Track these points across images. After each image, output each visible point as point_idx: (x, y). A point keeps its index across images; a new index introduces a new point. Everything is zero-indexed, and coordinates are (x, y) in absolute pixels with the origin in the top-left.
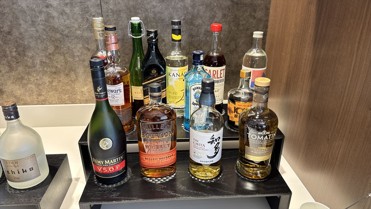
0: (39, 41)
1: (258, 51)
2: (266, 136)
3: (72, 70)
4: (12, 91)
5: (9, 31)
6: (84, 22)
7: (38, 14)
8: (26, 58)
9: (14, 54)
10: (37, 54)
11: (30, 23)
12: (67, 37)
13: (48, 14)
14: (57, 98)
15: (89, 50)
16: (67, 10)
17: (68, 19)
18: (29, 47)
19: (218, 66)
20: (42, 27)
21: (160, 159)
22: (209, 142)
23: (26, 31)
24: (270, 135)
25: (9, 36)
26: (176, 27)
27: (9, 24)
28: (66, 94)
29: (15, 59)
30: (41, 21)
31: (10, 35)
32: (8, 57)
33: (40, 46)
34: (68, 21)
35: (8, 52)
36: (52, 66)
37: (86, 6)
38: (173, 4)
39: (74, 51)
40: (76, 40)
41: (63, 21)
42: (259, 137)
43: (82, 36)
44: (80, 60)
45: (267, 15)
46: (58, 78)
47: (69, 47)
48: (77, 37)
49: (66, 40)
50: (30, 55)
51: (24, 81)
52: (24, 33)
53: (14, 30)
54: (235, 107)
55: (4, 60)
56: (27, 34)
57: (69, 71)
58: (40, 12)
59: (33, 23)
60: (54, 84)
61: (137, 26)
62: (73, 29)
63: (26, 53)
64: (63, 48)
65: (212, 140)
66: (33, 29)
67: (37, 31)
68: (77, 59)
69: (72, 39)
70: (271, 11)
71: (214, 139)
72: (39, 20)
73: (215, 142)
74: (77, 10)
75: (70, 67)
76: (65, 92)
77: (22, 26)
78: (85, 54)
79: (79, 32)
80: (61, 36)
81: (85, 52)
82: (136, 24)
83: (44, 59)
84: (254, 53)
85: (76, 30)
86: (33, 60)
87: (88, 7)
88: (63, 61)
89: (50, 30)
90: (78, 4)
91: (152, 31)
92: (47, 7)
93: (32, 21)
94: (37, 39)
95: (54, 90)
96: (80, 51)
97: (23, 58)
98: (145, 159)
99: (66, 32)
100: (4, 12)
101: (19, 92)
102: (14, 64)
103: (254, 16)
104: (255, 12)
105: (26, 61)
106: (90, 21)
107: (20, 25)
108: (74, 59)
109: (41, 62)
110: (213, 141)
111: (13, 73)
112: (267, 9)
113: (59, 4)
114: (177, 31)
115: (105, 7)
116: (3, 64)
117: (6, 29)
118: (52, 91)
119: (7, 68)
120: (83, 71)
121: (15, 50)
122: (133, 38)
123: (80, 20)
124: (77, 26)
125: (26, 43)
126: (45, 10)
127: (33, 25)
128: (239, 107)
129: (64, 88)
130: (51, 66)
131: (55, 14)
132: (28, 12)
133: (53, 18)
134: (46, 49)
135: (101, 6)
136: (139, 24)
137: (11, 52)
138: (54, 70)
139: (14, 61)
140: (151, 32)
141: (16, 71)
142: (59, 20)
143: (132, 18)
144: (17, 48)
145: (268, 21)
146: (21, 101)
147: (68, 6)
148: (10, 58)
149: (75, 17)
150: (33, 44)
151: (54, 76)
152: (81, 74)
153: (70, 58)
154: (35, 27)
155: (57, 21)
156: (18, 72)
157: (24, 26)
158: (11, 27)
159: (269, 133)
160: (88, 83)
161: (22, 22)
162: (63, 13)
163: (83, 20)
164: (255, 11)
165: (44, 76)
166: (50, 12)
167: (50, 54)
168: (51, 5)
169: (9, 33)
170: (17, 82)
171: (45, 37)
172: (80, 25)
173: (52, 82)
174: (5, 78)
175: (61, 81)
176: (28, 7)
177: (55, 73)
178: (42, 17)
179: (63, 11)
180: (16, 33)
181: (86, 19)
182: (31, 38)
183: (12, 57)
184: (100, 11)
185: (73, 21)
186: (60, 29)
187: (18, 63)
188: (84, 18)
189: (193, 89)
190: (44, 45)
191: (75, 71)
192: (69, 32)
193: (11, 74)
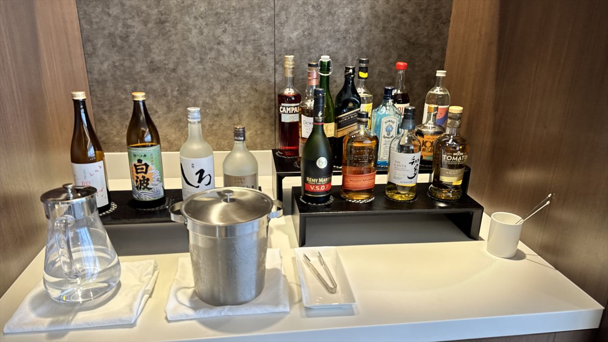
0: (205, 80)
1: (441, 89)
2: (460, 157)
3: (236, 113)
4: (167, 135)
5: (175, 68)
6: (256, 61)
7: (208, 52)
8: (188, 98)
9: (175, 93)
10: (201, 94)
11: (198, 60)
12: (236, 76)
13: (219, 51)
14: (215, 144)
15: (256, 90)
16: (239, 48)
17: (239, 57)
18: (193, 87)
19: (402, 103)
20: (210, 65)
21: (363, 180)
22: (410, 163)
23: (193, 69)
24: (463, 156)
25: (173, 74)
26: (363, 65)
27: (176, 60)
28: (226, 139)
29: (176, 98)
30: (210, 58)
31: (174, 72)
32: (168, 96)
33: (205, 86)
34: (239, 60)
35: (169, 91)
36: (215, 107)
37: (259, 44)
38: (348, 44)
39: (241, 92)
40: (244, 80)
41: (233, 59)
42: (454, 157)
43: (251, 76)
44: (246, 102)
45: (443, 55)
46: (219, 121)
47: (236, 87)
48: (245, 76)
49: (234, 79)
50: (193, 94)
51: (182, 124)
52: (189, 71)
53: (180, 67)
54: (423, 141)
55: (164, 100)
56: (193, 72)
57: (233, 114)
58: (211, 49)
59: (202, 61)
60: (214, 128)
61: (326, 64)
62: (243, 68)
63: (189, 93)
64: (229, 88)
65: (412, 161)
66: (201, 67)
67: (204, 69)
68: (243, 101)
69: (241, 79)
70: (448, 52)
71: (415, 160)
72: (209, 57)
73: (415, 163)
74: (249, 48)
75: (234, 109)
76: (225, 137)
77: (189, 63)
78: (251, 96)
79: (248, 72)
80: (229, 75)
81: (253, 93)
82: (325, 62)
83: (208, 100)
84: (437, 91)
85: (246, 69)
86: (196, 100)
87: (261, 45)
88: (227, 103)
89: (218, 69)
90: (251, 42)
91: (351, 67)
92: (219, 44)
93: (201, 59)
94: (203, 77)
95: (213, 134)
96: (248, 92)
97: (185, 98)
98: (349, 181)
99: (235, 71)
100: (172, 48)
101: (173, 136)
102: (173, 104)
103: (430, 57)
104: (431, 53)
105: (188, 101)
106: (262, 59)
107: (187, 62)
108: (239, 101)
109: (204, 102)
110: (414, 162)
111: (171, 115)
112: (444, 51)
113: (232, 42)
114: (365, 69)
115: (279, 46)
116: (162, 105)
117: (171, 66)
118: (211, 136)
119: (165, 109)
120: (247, 114)
121: (177, 89)
122: (321, 75)
123: (251, 59)
124: (247, 66)
125: (191, 82)
126: (216, 47)
127: (201, 62)
128: (427, 140)
129: (225, 132)
130: (213, 108)
131: (226, 52)
132: (198, 49)
133: (224, 55)
134: (211, 88)
135: (275, 45)
136: (329, 63)
137: (172, 91)
138: (216, 112)
139: (174, 101)
140: (349, 69)
141: (174, 112)
142: (229, 58)
143: (322, 57)
144: (179, 87)
145: (444, 62)
146: (175, 146)
147: (241, 44)
148: (170, 98)
149: (247, 55)
150: (197, 84)
151: (216, 119)
152: (245, 117)
153: (235, 99)
154: (203, 65)
155: (227, 59)
156: (176, 113)
157: (191, 63)
158: (177, 64)
159: (462, 154)
160: (251, 127)
161: (189, 59)
162: (234, 51)
163: (254, 59)
164: (431, 51)
165: (205, 119)
166: (221, 49)
167: (214, 95)
168: (223, 42)
169: (174, 70)
170: (174, 124)
171: (212, 76)
172: (251, 64)
173: (213, 125)
174: (160, 119)
175: (222, 124)
176: (198, 43)
177: (217, 115)
178: (213, 54)
179: (235, 48)
180: (181, 71)
181: (258, 58)
182: (197, 76)
183: (173, 97)
184: (273, 50)
185: (243, 59)
186: (229, 68)
187: (178, 103)
188: (256, 56)
189: (385, 123)
190: (210, 84)
191: (239, 113)
192: (238, 72)
193: (169, 115)
